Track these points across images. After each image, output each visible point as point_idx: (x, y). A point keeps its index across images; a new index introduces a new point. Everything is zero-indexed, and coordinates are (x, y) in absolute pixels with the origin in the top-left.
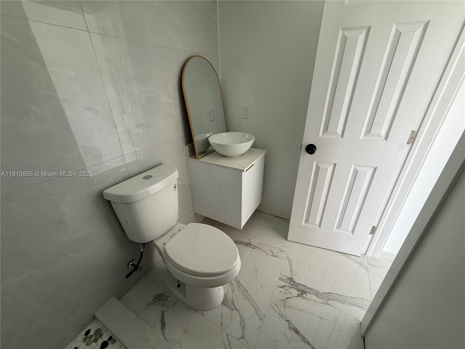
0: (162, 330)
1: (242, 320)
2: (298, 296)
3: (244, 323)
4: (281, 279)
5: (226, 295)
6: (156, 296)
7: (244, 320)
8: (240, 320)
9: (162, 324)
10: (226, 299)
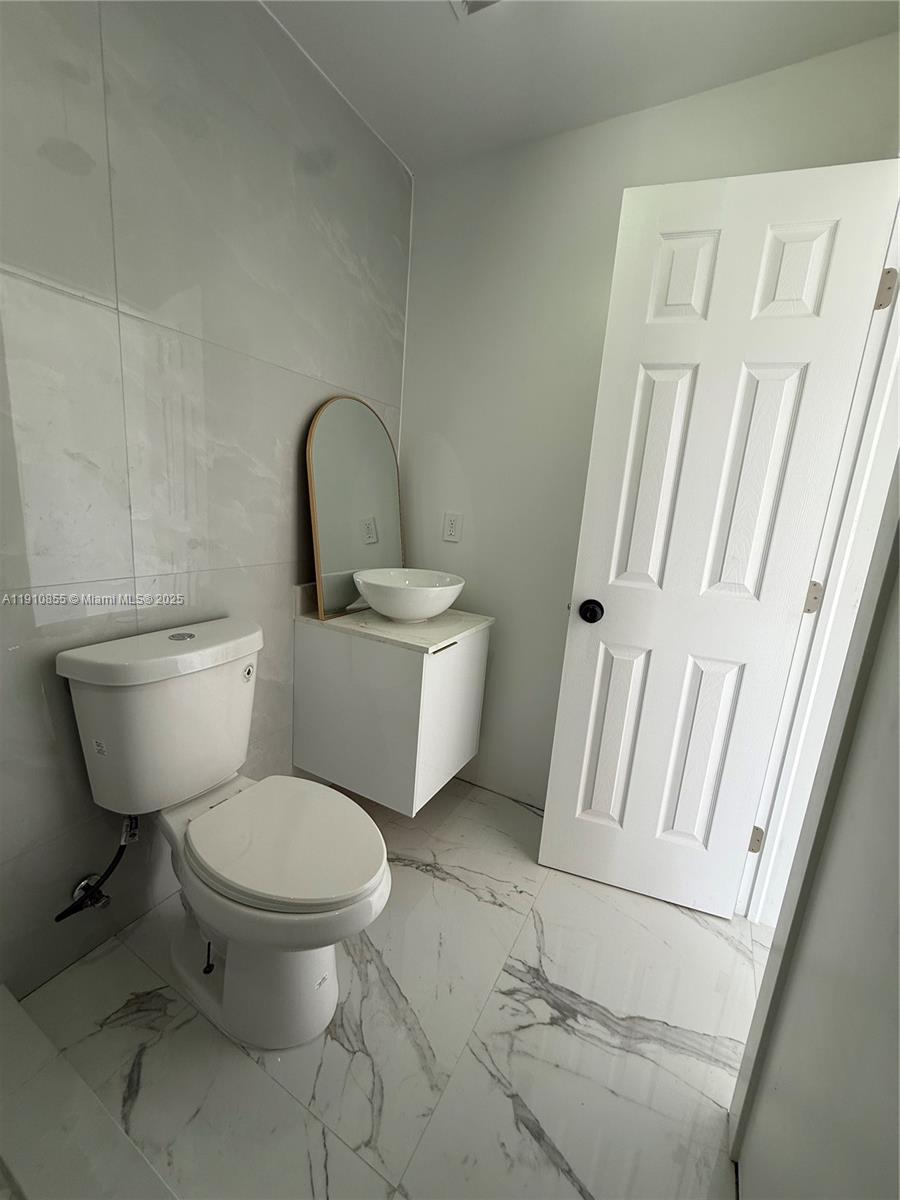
0: (124, 1106)
1: (378, 1086)
2: (553, 1022)
3: (382, 1096)
4: (508, 970)
5: (342, 1008)
6: (133, 997)
7: (382, 1088)
8: (372, 1085)
9: (130, 1086)
10: (342, 1019)
